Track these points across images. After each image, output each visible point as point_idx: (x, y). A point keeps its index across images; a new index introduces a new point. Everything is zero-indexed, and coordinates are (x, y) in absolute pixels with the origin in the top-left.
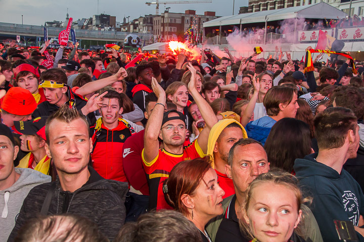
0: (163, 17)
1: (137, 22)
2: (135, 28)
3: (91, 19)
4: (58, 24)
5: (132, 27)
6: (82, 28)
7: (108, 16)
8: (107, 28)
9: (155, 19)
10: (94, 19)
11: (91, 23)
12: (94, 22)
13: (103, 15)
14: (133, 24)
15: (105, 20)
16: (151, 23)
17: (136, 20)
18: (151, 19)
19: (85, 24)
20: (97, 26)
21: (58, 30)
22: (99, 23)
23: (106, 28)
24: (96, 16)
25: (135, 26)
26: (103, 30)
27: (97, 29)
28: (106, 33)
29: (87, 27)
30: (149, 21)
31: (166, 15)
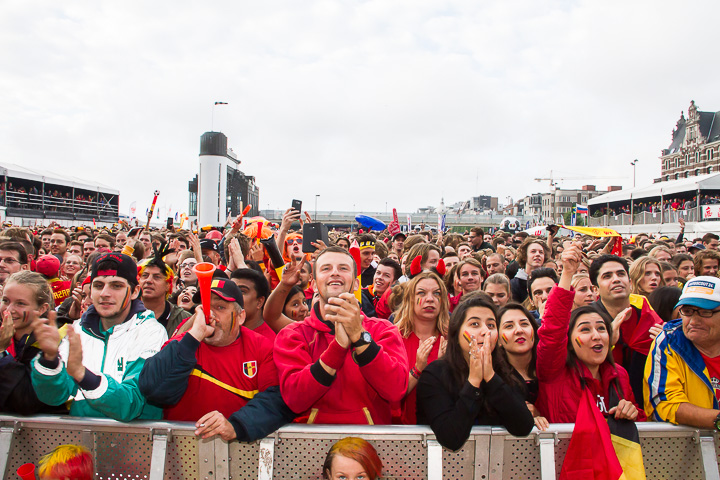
0: (553, 195)
1: (522, 203)
2: (520, 210)
3: (469, 202)
4: (432, 210)
5: (516, 209)
6: (458, 213)
7: (489, 198)
8: (487, 212)
9: (544, 198)
10: (472, 201)
11: (469, 206)
12: (472, 206)
13: (482, 197)
14: (518, 205)
15: (485, 202)
16: (540, 203)
17: (522, 201)
18: (540, 198)
19: (462, 208)
20: (475, 209)
22: (477, 206)
23: (485, 211)
24: (475, 199)
25: (520, 208)
26: (482, 214)
27: (475, 213)
28: (483, 218)
29: (464, 212)
30: (537, 201)
31: (558, 193)
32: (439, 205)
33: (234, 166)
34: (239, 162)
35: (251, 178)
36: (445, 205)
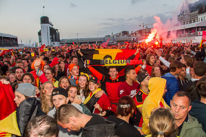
0: (146, 30)
1: (136, 33)
2: (135, 35)
3: (120, 33)
4: (109, 36)
5: (134, 34)
6: (117, 36)
8: (126, 36)
9: (142, 31)
10: (121, 33)
11: (120, 34)
12: (121, 34)
13: (124, 31)
14: (135, 33)
15: (125, 33)
16: (141, 32)
17: (136, 32)
19: (118, 35)
20: (122, 35)
21: (109, 38)
22: (123, 34)
24: (122, 32)
25: (136, 34)
26: (124, 36)
28: (125, 37)
30: (140, 32)
31: (147, 29)
33: (51, 26)
34: (53, 25)
35: (57, 30)
36: (113, 34)
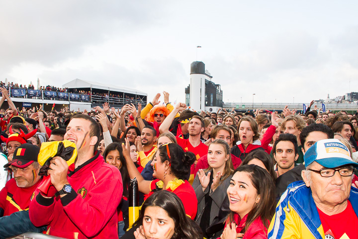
3: (344, 96)
4: (322, 102)
6: (338, 103)
8: (356, 102)
10: (346, 96)
11: (344, 98)
12: (346, 99)
13: (353, 93)
15: (355, 96)
19: (340, 100)
20: (348, 100)
22: (350, 98)
23: (354, 101)
24: (348, 94)
26: (352, 103)
27: (348, 102)
28: (354, 105)
29: (341, 102)
32: (327, 98)
33: (209, 79)
34: (212, 77)
35: (218, 85)
36: (330, 98)
